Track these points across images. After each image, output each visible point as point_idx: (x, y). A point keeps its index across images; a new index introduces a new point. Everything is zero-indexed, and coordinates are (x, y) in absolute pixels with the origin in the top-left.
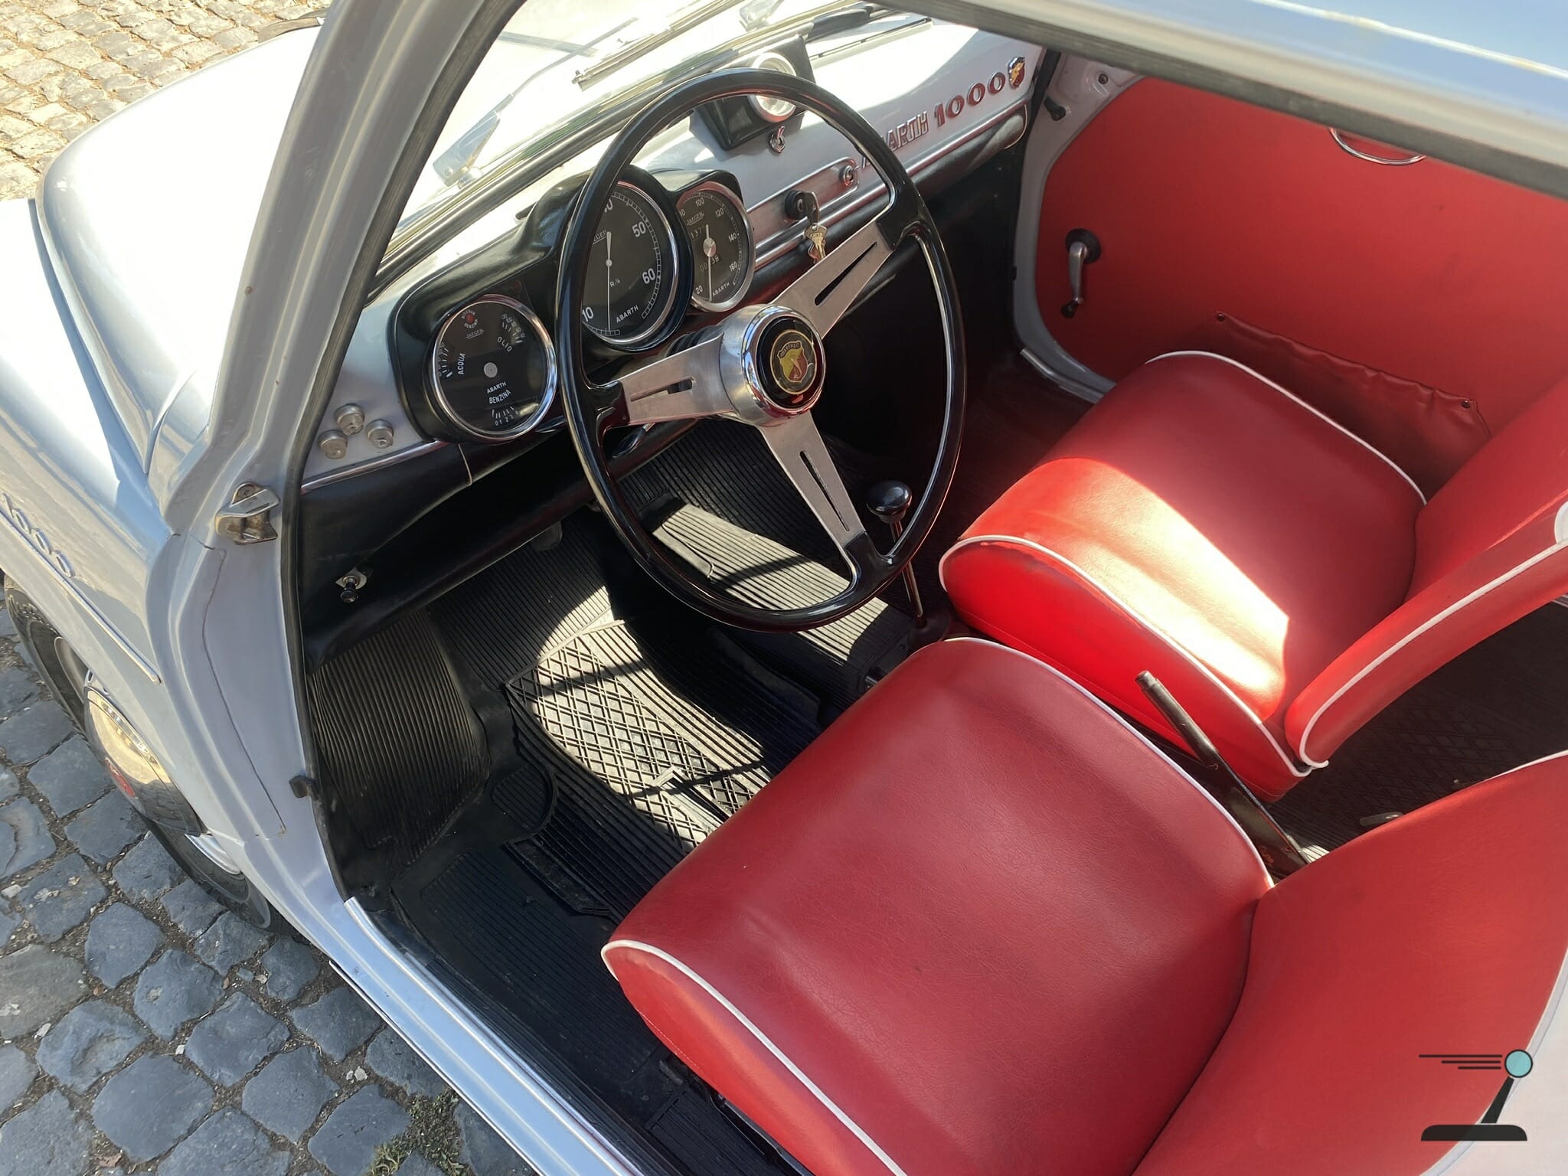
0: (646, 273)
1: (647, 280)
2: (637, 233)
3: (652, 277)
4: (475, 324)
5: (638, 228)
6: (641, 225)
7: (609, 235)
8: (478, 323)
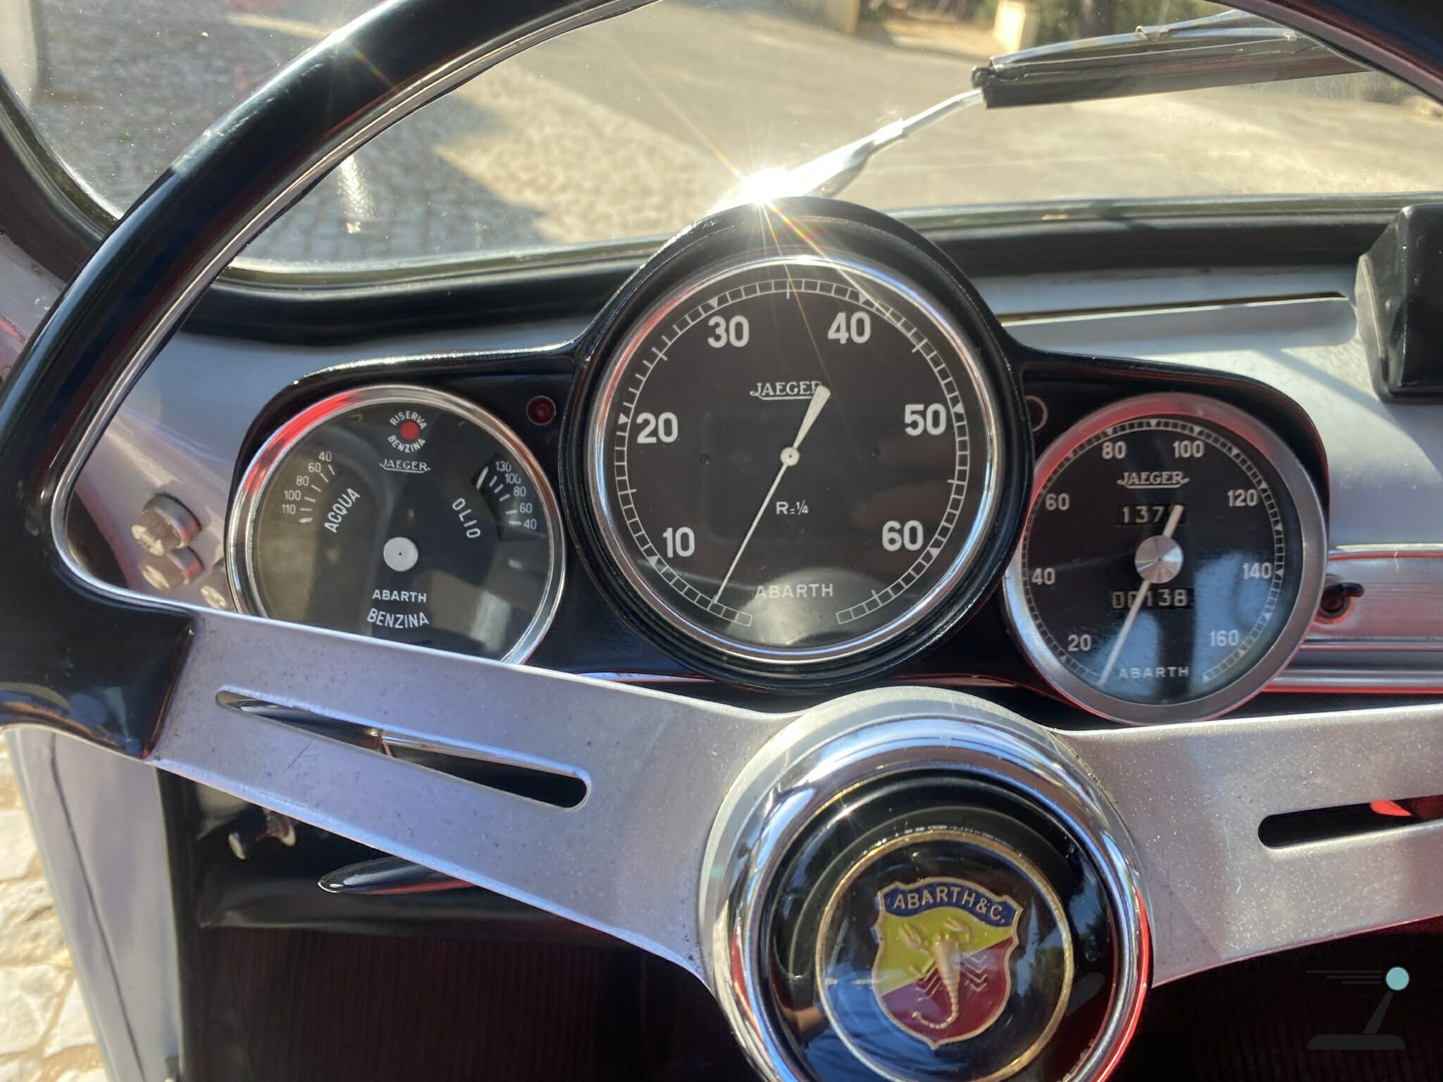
0: (896, 525)
1: (892, 541)
2: (914, 425)
3: (913, 540)
4: (417, 446)
5: (923, 414)
6: (936, 415)
7: (821, 396)
8: (422, 448)
